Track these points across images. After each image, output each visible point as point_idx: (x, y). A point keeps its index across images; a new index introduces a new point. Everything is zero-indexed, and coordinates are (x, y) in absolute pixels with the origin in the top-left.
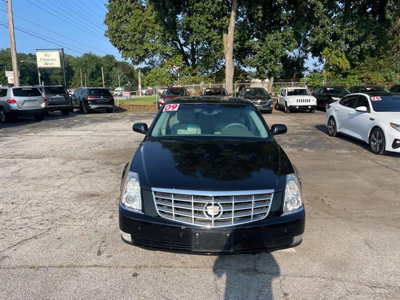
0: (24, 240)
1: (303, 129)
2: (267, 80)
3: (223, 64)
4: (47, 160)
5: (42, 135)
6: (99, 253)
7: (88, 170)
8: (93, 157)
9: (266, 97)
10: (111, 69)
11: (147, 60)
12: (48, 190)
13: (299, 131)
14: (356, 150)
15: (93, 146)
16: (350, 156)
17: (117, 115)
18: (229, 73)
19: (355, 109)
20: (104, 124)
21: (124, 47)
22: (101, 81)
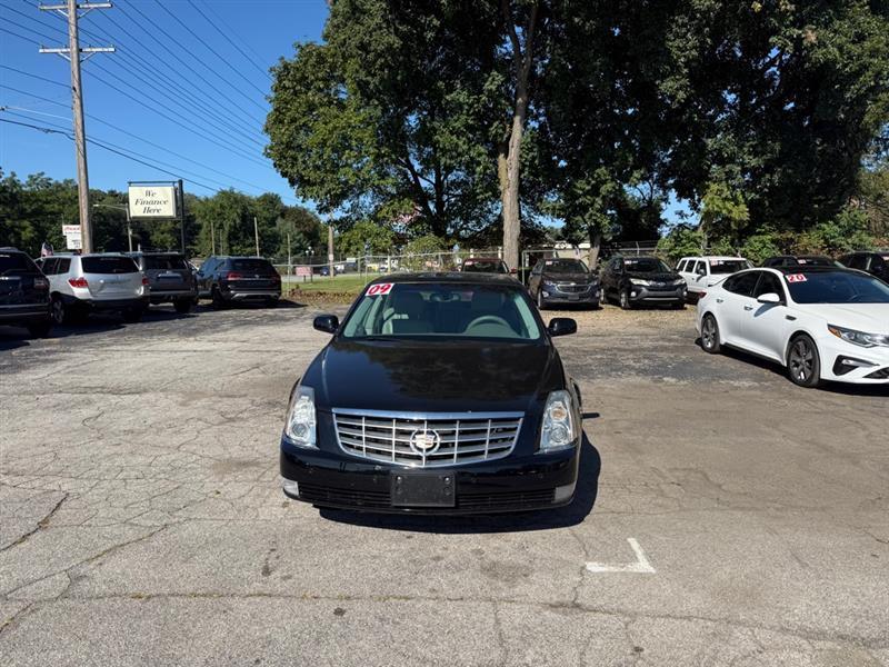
0: (116, 546)
1: (663, 339)
2: (586, 245)
3: (498, 212)
4: (150, 396)
5: (138, 350)
6: (267, 571)
7: (233, 416)
8: (243, 392)
9: (587, 277)
10: (272, 222)
11: (347, 204)
12: (157, 453)
13: (656, 344)
14: (772, 380)
15: (242, 370)
16: (759, 393)
17: (288, 312)
18: (511, 231)
19: (756, 297)
20: (261, 328)
21: (302, 177)
22: (253, 245)
